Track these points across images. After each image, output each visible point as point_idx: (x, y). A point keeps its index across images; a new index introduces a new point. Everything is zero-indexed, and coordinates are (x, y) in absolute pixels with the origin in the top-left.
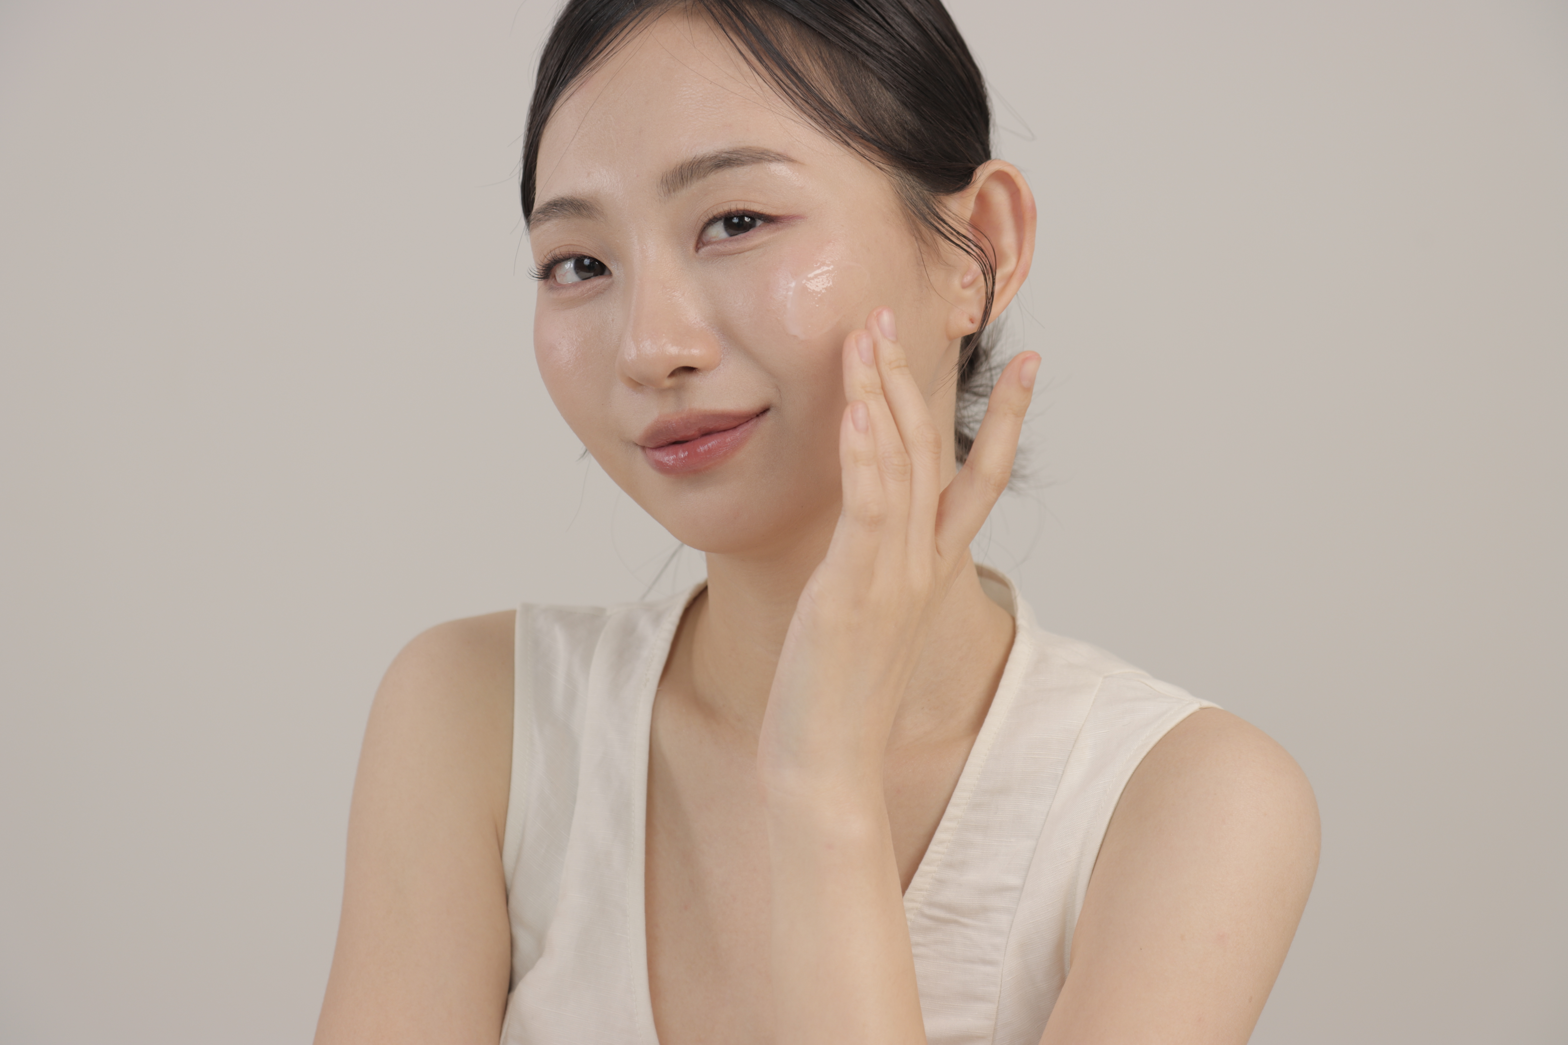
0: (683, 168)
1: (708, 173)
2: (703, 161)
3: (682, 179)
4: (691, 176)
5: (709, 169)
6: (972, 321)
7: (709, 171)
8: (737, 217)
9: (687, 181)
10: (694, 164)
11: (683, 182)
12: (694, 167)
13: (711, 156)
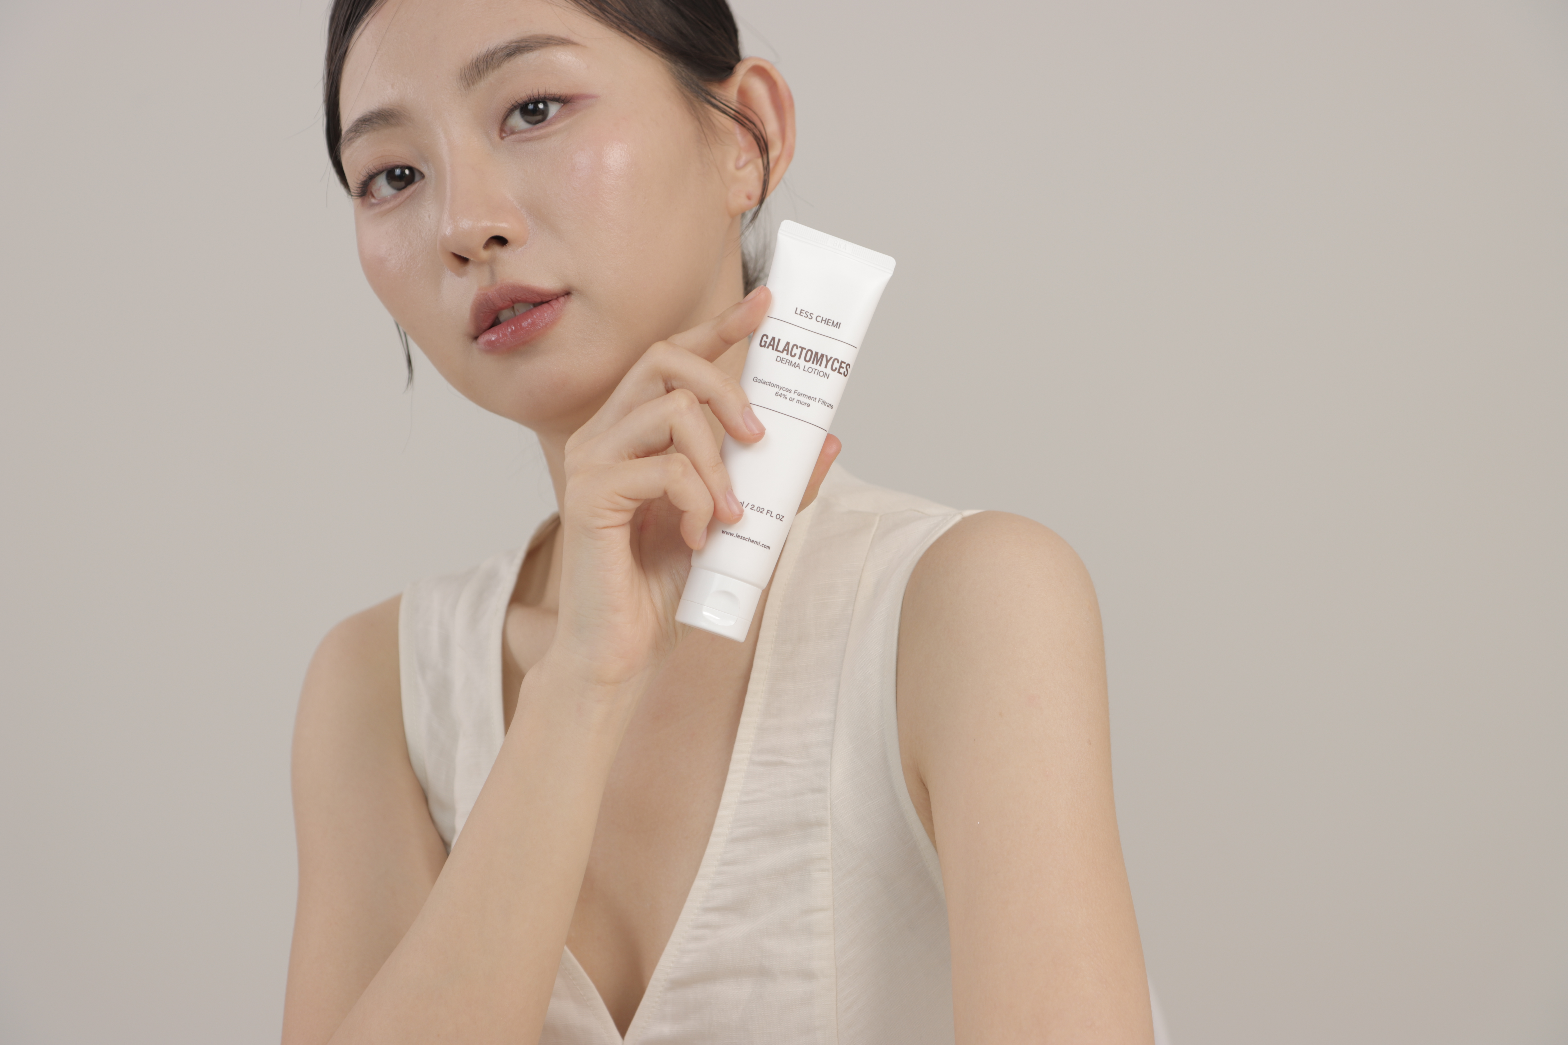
0: (478, 61)
1: (501, 63)
2: (495, 53)
3: (479, 71)
4: (487, 67)
5: (502, 59)
6: (749, 198)
7: (503, 60)
8: (532, 104)
9: (484, 73)
10: (488, 56)
11: (480, 74)
12: (488, 59)
13: (502, 47)
